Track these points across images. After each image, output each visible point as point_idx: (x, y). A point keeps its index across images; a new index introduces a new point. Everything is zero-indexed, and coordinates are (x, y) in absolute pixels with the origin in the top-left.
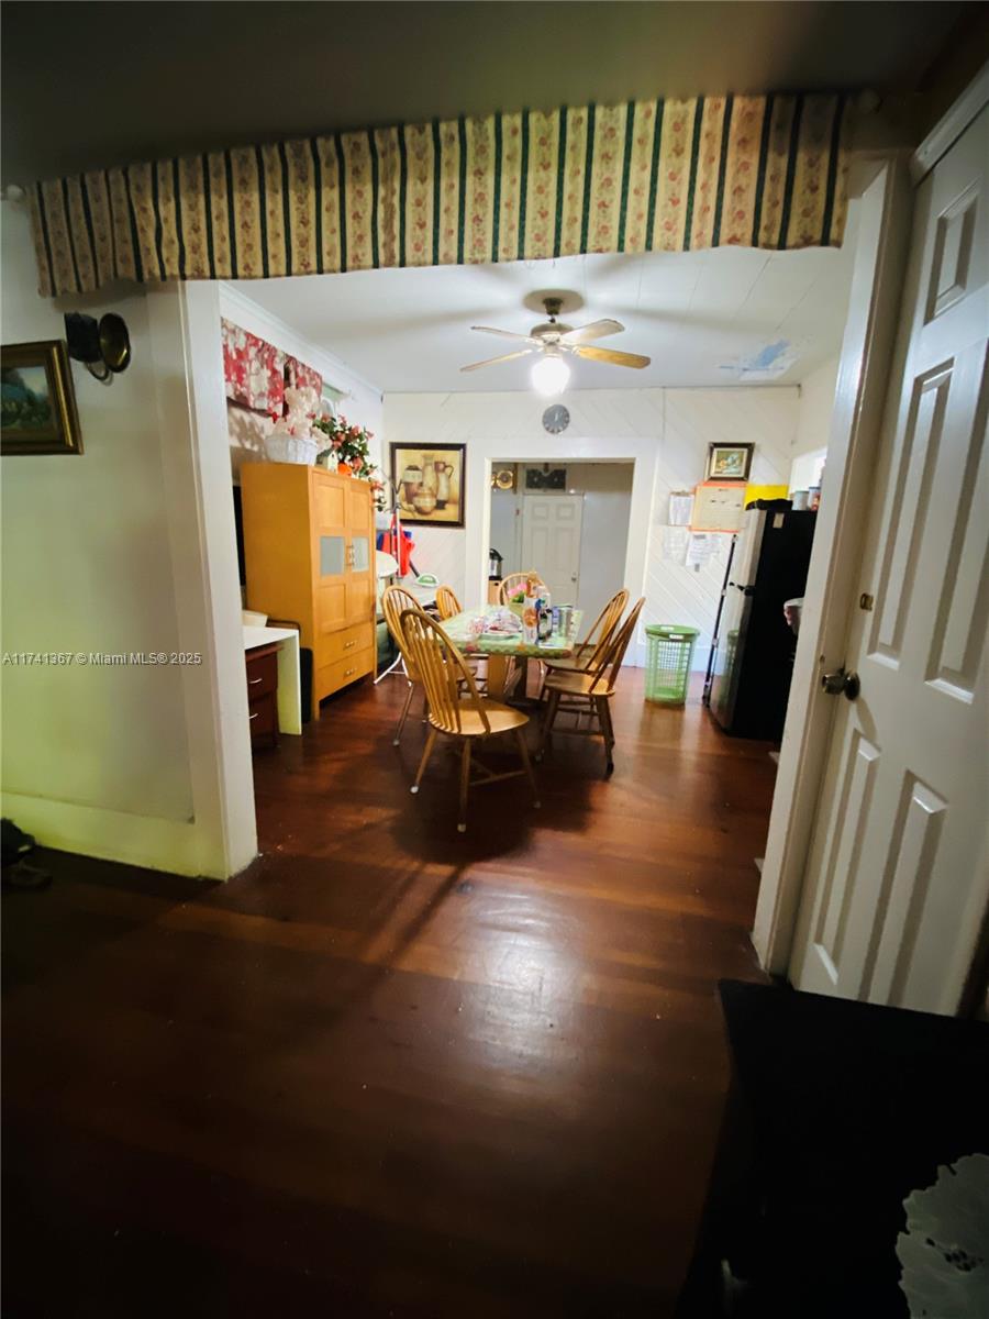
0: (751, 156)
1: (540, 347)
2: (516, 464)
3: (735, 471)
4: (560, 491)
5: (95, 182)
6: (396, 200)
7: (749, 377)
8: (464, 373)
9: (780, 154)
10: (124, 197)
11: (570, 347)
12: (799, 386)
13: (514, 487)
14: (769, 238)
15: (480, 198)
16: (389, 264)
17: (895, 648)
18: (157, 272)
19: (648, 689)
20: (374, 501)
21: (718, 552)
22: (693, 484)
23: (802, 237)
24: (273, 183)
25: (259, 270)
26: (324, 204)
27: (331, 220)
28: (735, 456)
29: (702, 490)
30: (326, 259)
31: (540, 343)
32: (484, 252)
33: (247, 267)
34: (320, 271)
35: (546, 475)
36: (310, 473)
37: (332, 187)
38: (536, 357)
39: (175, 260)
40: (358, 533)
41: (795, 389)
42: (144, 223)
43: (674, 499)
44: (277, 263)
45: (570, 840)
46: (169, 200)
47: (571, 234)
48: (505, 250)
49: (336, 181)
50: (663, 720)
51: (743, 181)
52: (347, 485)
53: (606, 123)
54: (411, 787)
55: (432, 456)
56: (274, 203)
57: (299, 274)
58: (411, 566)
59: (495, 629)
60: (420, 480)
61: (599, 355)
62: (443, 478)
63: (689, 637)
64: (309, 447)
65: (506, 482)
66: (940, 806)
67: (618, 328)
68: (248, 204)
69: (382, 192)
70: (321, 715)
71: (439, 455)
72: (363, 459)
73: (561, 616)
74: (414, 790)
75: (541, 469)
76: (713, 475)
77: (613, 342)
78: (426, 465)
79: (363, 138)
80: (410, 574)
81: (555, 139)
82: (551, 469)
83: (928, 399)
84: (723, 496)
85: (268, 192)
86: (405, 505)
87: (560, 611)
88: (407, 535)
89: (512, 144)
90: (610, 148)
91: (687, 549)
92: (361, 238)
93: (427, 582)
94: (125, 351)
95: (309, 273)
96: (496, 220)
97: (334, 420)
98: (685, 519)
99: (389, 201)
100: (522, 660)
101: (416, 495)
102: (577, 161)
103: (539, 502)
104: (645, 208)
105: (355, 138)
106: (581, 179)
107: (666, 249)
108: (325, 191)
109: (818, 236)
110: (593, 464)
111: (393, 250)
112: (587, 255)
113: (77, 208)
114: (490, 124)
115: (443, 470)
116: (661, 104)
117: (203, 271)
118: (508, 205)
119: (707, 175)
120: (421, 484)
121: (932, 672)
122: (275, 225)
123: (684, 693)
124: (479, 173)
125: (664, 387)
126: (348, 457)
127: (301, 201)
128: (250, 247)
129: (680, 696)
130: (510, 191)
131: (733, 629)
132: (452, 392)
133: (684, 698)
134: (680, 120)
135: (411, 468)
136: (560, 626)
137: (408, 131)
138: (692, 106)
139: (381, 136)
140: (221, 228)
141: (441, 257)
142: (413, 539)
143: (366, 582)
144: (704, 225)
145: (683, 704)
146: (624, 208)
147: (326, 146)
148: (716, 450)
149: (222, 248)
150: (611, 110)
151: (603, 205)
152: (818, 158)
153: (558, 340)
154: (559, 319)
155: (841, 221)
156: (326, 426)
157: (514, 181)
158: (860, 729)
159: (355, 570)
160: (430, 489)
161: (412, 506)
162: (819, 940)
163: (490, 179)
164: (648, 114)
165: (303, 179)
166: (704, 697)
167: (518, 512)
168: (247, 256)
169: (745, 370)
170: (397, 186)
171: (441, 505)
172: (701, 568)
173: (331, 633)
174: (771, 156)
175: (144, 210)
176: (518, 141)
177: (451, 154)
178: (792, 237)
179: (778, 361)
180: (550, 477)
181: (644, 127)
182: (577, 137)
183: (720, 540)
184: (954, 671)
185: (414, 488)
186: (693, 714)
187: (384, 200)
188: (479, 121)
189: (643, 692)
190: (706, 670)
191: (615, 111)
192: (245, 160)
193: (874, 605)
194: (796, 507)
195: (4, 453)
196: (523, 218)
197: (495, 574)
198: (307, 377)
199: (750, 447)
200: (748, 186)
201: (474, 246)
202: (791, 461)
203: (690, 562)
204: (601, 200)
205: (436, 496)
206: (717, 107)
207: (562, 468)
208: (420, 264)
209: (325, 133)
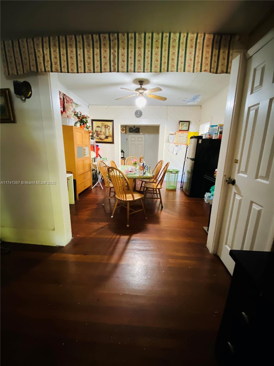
0: (209, 50)
1: (138, 94)
2: (126, 126)
3: (186, 128)
4: (138, 133)
5: (23, 42)
6: (116, 54)
7: (189, 103)
8: (117, 101)
9: (217, 49)
10: (33, 47)
11: (146, 94)
12: (201, 106)
13: (126, 132)
14: (213, 71)
15: (140, 55)
16: (114, 71)
17: (245, 172)
18: (43, 70)
19: (167, 186)
20: (90, 136)
21: (182, 150)
22: (175, 132)
23: (221, 71)
24: (80, 46)
25: (75, 71)
26: (95, 53)
27: (97, 58)
28: (186, 124)
29: (178, 133)
30: (96, 69)
31: (138, 93)
32: (141, 69)
33: (72, 70)
34: (94, 72)
35: (134, 129)
36: (74, 128)
37: (97, 48)
38: (136, 97)
39: (49, 66)
40: (86, 146)
41: (200, 107)
42: (39, 55)
43: (170, 135)
44: (81, 69)
45: (157, 226)
46: (47, 48)
47: (164, 66)
48: (147, 70)
49: (99, 47)
50: (171, 194)
51: (208, 56)
52: (83, 132)
53: (173, 38)
54: (111, 216)
55: (104, 124)
56: (80, 52)
57: (88, 72)
58: (99, 155)
59: (131, 172)
60: (101, 130)
61: (153, 97)
62: (107, 129)
63: (177, 172)
64: (73, 121)
65: (123, 131)
66: (260, 208)
67: (161, 90)
68: (72, 51)
69: (112, 51)
70: (79, 198)
71: (106, 123)
72: (86, 124)
73: (148, 167)
74: (112, 217)
75: (133, 127)
76: (180, 129)
77: (158, 93)
78: (102, 126)
79: (107, 36)
80: (99, 157)
81: (160, 41)
82: (136, 127)
83: (252, 112)
84: (182, 135)
85: (78, 49)
86: (96, 137)
87: (147, 166)
88: (97, 146)
89: (148, 41)
90: (174, 44)
91: (174, 149)
92: (106, 63)
93: (104, 159)
94: (30, 93)
95: (91, 72)
96: (144, 61)
97: (78, 113)
98: (173, 141)
99: (114, 54)
100: (135, 180)
101: (99, 134)
102: (165, 47)
103: (132, 136)
104: (183, 61)
105: (105, 35)
106: (167, 52)
107: (188, 72)
108: (95, 49)
109: (225, 71)
110: (147, 126)
111: (115, 68)
112: (169, 72)
113: (17, 49)
114: (143, 35)
115: (107, 128)
116: (188, 34)
117: (58, 70)
118: (147, 57)
119: (199, 53)
120: (101, 131)
121: (257, 177)
122: (80, 58)
123: (176, 187)
124: (139, 48)
125: (167, 106)
126: (82, 124)
127: (88, 52)
128: (73, 64)
129: (175, 188)
130: (148, 54)
131: (188, 170)
132: (109, 105)
133: (176, 188)
134: (192, 39)
135: (98, 127)
136: (148, 170)
137: (120, 35)
138: (195, 35)
139: (112, 35)
140: (64, 58)
141: (129, 70)
142: (99, 147)
143: (89, 160)
144: (198, 66)
145: (176, 190)
146: (178, 60)
147: (96, 37)
148: (181, 123)
149: (64, 64)
150: (175, 34)
151: (173, 59)
152: (225, 51)
153: (143, 92)
154: (143, 86)
155: (230, 67)
156: (76, 115)
157: (149, 51)
158: (236, 192)
159: (86, 156)
160: (104, 133)
161: (98, 138)
162: (226, 244)
163: (142, 50)
164: (184, 36)
165: (89, 45)
166: (181, 188)
167: (127, 139)
168: (72, 67)
169: (189, 102)
170: (116, 50)
171: (107, 137)
172: (178, 154)
173: (81, 174)
174: (214, 50)
175: (39, 51)
176: (150, 40)
177: (132, 42)
178: (219, 71)
179: (197, 100)
180: (135, 130)
181: (183, 39)
182: (166, 40)
183: (182, 146)
184: (263, 177)
185: (99, 132)
186: (178, 192)
187: (113, 53)
188: (140, 34)
189: (166, 187)
190: (181, 181)
191: (176, 35)
192: (71, 39)
193: (239, 162)
194: (204, 138)
195: (1, 123)
196: (151, 61)
197: (122, 157)
198: (69, 100)
199: (189, 122)
200: (209, 57)
201: (138, 68)
202: (199, 126)
203: (175, 153)
204: (172, 58)
205: (105, 135)
206: (202, 36)
207: (139, 127)
208: (123, 72)
209: (96, 33)
